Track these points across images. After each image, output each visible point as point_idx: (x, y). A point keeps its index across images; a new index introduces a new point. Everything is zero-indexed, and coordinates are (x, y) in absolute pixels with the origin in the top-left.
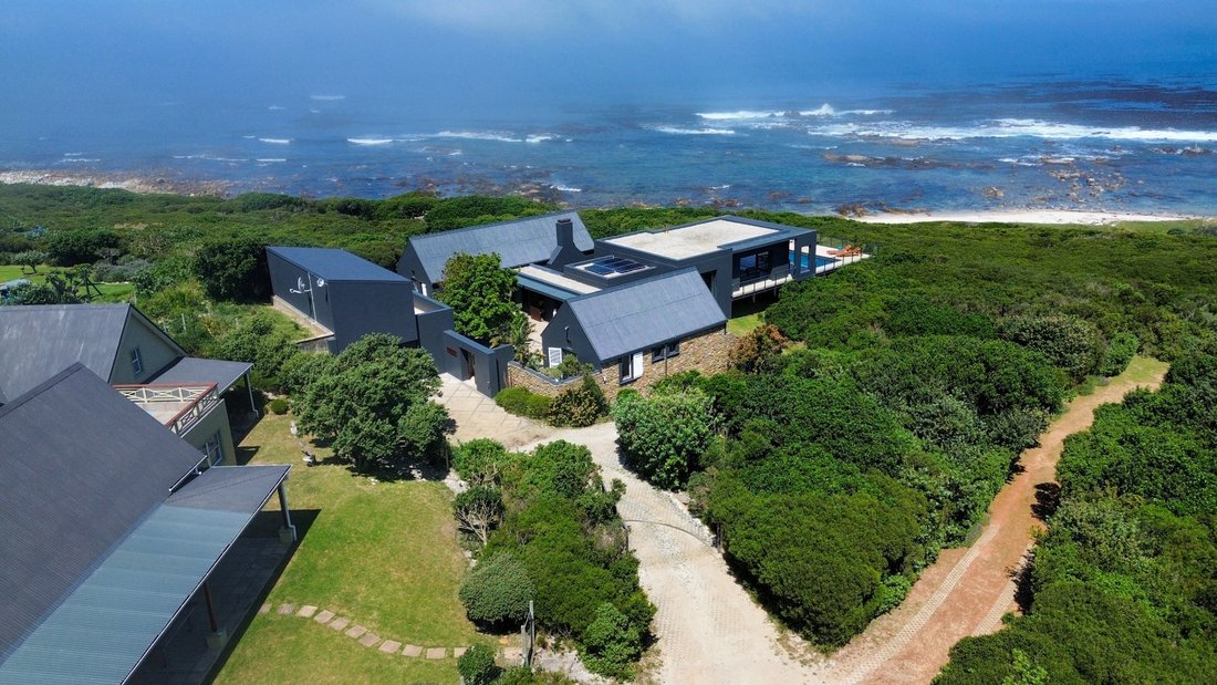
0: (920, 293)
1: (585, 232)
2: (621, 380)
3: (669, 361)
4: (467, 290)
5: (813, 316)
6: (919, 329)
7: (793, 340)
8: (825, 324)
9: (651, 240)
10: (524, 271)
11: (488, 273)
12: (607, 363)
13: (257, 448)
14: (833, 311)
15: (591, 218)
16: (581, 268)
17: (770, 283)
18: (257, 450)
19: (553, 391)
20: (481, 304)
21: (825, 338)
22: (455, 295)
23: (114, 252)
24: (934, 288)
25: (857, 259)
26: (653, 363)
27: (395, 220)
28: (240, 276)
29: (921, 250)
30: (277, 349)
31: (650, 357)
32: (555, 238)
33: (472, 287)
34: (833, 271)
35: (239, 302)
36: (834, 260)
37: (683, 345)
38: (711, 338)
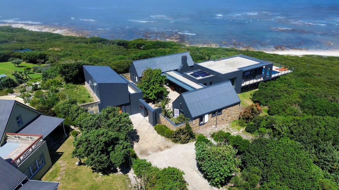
0: (313, 90)
1: (191, 59)
2: (200, 123)
3: (218, 116)
4: (149, 83)
5: (271, 97)
6: (314, 108)
7: (264, 105)
8: (276, 102)
9: (214, 64)
10: (170, 73)
11: (156, 77)
12: (195, 118)
13: (62, 153)
14: (279, 96)
15: (194, 50)
16: (189, 74)
17: (255, 81)
18: (62, 155)
19: (174, 129)
20: (153, 88)
21: (277, 109)
22: (145, 84)
23: (43, 61)
24: (318, 89)
25: (286, 72)
26: (212, 117)
27: (133, 49)
28: (73, 76)
29: (310, 70)
30: (76, 111)
31: (211, 115)
32: (181, 62)
33: (151, 82)
34: (278, 77)
35: (74, 84)
36: (278, 72)
37: (223, 111)
38: (234, 107)
